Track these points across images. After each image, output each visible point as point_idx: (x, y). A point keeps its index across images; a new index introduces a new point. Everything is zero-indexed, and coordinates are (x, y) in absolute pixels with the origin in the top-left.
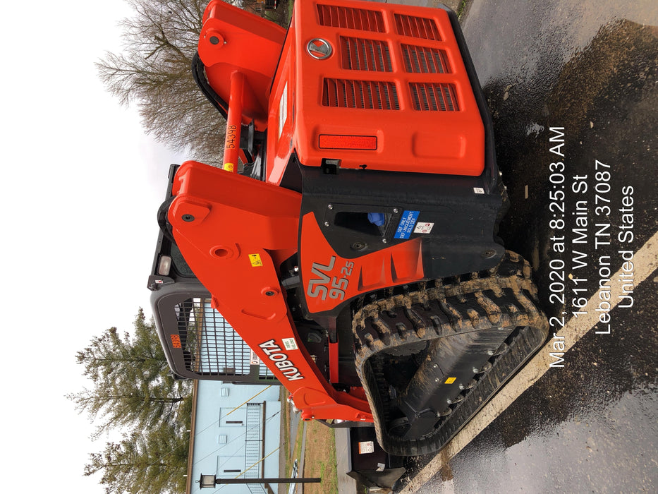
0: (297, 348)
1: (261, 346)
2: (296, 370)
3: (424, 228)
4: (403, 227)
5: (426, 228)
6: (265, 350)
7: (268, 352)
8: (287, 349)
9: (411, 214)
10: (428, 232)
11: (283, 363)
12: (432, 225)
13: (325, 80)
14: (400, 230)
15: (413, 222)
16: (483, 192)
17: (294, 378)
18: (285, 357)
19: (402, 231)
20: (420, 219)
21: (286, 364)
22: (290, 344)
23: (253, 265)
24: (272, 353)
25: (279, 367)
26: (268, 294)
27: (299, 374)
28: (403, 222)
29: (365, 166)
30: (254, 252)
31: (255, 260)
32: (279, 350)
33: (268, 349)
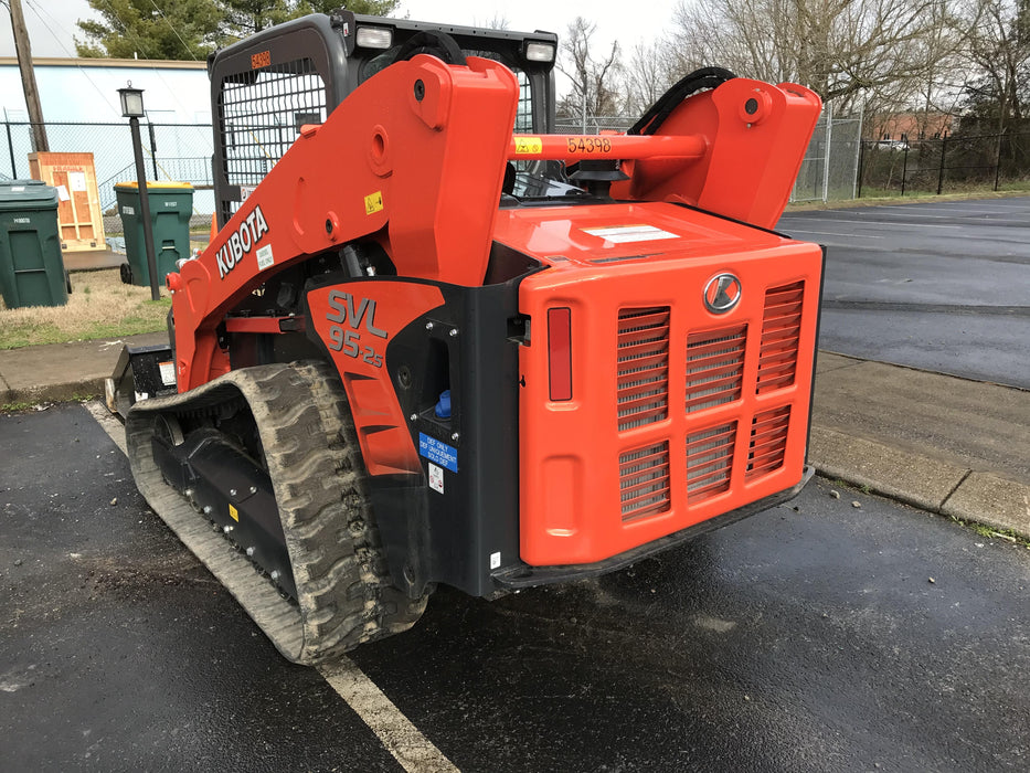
0: (261, 268)
1: (258, 209)
2: (231, 265)
3: (436, 479)
4: (435, 446)
5: (436, 481)
6: (252, 216)
7: (250, 220)
8: (258, 252)
9: (454, 459)
10: (431, 485)
11: (238, 245)
12: (441, 490)
13: (667, 309)
14: (431, 441)
15: (443, 463)
16: (493, 567)
17: (221, 264)
18: (247, 248)
19: (429, 445)
20: (447, 472)
21: (238, 249)
22: (266, 258)
23: (366, 199)
24: (249, 226)
25: (233, 239)
26: (329, 224)
27: (226, 270)
28: (441, 446)
29: (524, 385)
30: (385, 200)
31: (374, 202)
32: (256, 240)
33: (255, 220)
